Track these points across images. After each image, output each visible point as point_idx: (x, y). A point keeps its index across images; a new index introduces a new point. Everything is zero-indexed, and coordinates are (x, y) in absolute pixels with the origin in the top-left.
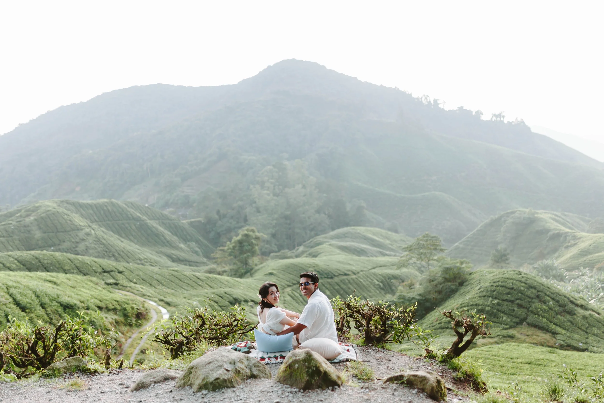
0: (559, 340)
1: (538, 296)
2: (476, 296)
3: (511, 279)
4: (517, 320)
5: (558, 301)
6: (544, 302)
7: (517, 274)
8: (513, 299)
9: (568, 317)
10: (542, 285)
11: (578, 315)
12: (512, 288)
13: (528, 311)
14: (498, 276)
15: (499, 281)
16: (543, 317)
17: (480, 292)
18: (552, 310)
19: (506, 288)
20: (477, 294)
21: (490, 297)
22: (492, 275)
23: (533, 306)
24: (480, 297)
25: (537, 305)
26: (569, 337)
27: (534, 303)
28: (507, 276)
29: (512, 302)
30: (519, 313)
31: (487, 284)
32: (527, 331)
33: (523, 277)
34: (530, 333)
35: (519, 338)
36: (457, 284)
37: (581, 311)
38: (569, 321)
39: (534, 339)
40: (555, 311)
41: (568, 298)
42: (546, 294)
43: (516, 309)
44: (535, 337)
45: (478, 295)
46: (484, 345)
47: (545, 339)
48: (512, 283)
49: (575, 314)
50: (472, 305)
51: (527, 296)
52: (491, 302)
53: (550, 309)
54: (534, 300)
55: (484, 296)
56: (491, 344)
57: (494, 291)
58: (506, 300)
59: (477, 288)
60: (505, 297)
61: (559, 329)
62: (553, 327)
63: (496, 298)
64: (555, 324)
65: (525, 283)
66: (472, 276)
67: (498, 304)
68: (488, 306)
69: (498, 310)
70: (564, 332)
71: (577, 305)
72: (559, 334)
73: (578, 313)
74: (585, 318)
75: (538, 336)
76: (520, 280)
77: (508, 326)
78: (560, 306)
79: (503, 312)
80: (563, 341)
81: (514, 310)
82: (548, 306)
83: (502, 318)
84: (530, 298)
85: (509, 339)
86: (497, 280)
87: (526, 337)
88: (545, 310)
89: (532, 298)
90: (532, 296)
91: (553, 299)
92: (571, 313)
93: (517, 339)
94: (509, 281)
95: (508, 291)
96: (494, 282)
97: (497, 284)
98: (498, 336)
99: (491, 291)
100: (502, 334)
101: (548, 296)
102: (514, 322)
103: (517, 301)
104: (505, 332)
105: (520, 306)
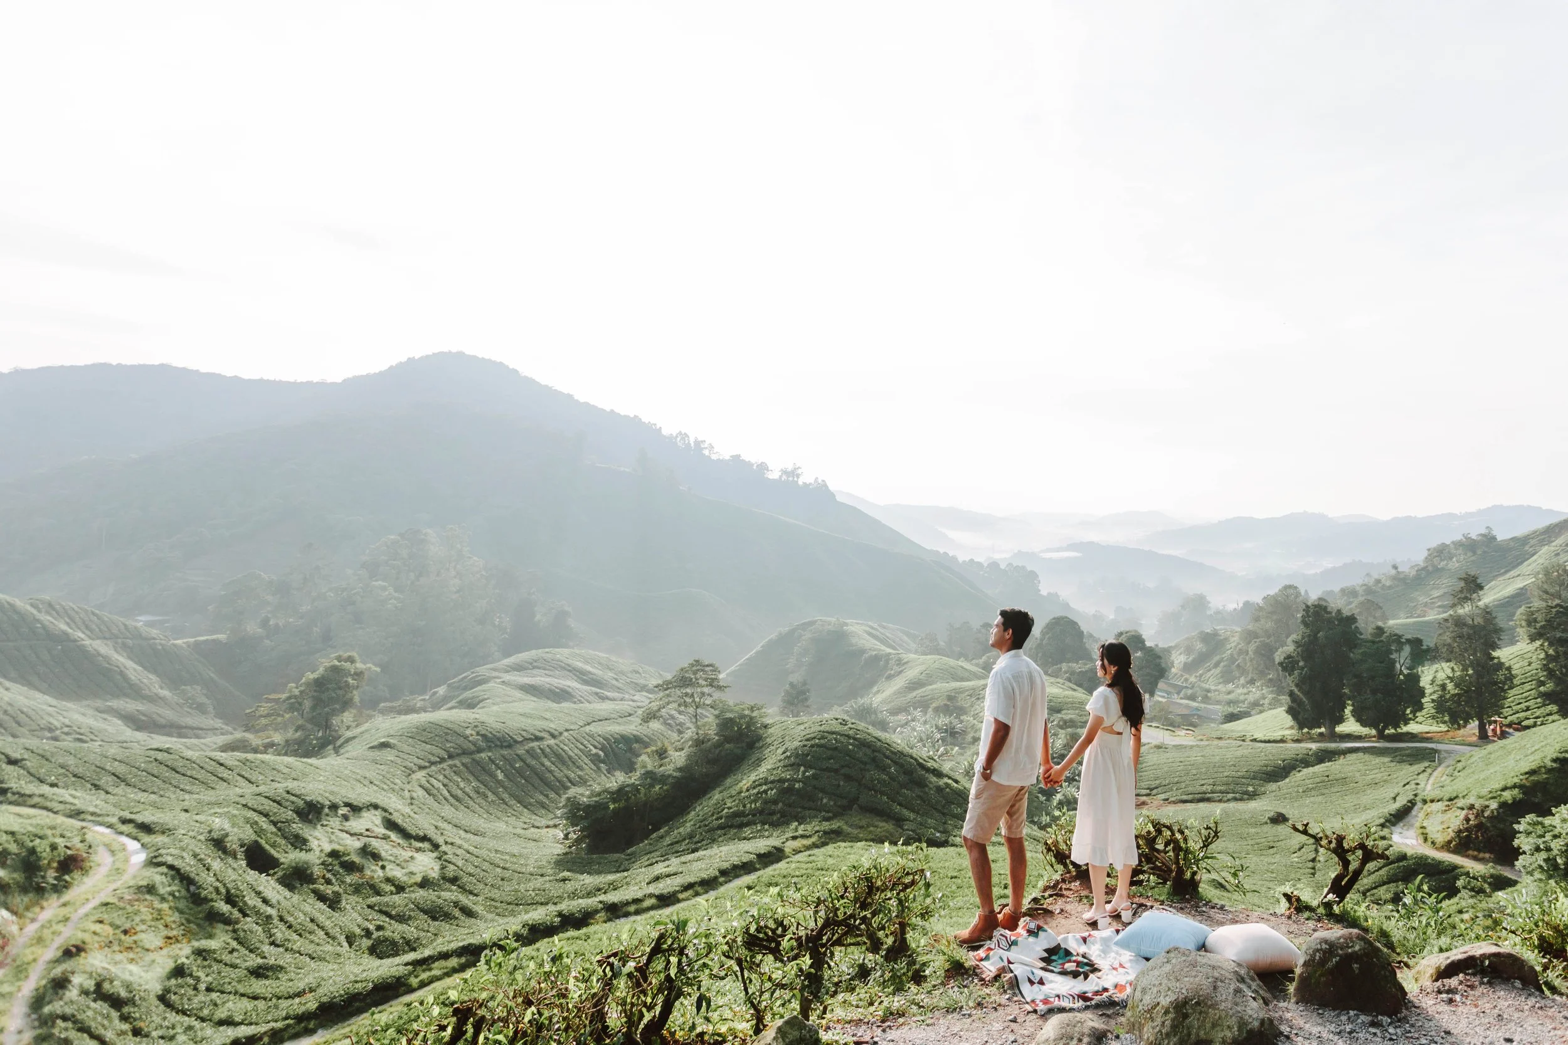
0: (907, 830)
1: (874, 760)
2: (779, 764)
3: (833, 733)
4: (845, 802)
5: (902, 766)
6: (884, 769)
7: (841, 724)
8: (836, 766)
9: (918, 791)
10: (879, 740)
11: (931, 786)
12: (836, 749)
13: (860, 784)
14: (813, 730)
15: (814, 738)
16: (882, 793)
17: (785, 758)
18: (894, 781)
19: (828, 749)
20: (780, 761)
21: (801, 765)
22: (802, 727)
23: (868, 776)
24: (784, 766)
25: (874, 774)
26: (921, 824)
27: (868, 770)
28: (827, 729)
29: (836, 771)
30: (848, 789)
31: (796, 744)
32: (860, 820)
33: (851, 729)
34: (863, 823)
35: (849, 834)
36: (744, 745)
37: (934, 779)
38: (919, 797)
39: (870, 832)
40: (899, 782)
41: (916, 760)
42: (884, 755)
43: (842, 783)
44: (872, 829)
45: (782, 764)
46: (797, 852)
47: (887, 831)
48: (836, 739)
49: (927, 786)
50: (772, 782)
51: (858, 760)
52: (804, 773)
53: (892, 779)
54: (868, 767)
55: (792, 765)
56: (808, 848)
57: (807, 755)
58: (827, 770)
59: (780, 751)
60: (825, 765)
61: (906, 813)
62: (897, 808)
63: (811, 767)
64: (900, 804)
65: (855, 739)
66: (770, 731)
67: (814, 776)
68: (799, 782)
69: (815, 787)
70: (912, 816)
71: (928, 770)
72: (907, 820)
73: (931, 782)
74: (939, 789)
75: (876, 827)
76: (846, 733)
77: (830, 815)
78: (905, 773)
79: (823, 791)
80: (912, 831)
81: (839, 786)
82: (889, 774)
83: (822, 800)
84: (862, 762)
85: (832, 836)
86: (812, 736)
87: (859, 830)
88: (885, 781)
89: (865, 764)
90: (865, 759)
91: (896, 763)
92: (921, 784)
93: (845, 836)
94: (830, 737)
95: (830, 753)
96: (807, 740)
97: (813, 742)
98: (817, 832)
99: (803, 754)
100: (823, 829)
101: (887, 757)
102: (839, 806)
103: (843, 771)
104: (826, 826)
105: (848, 778)
